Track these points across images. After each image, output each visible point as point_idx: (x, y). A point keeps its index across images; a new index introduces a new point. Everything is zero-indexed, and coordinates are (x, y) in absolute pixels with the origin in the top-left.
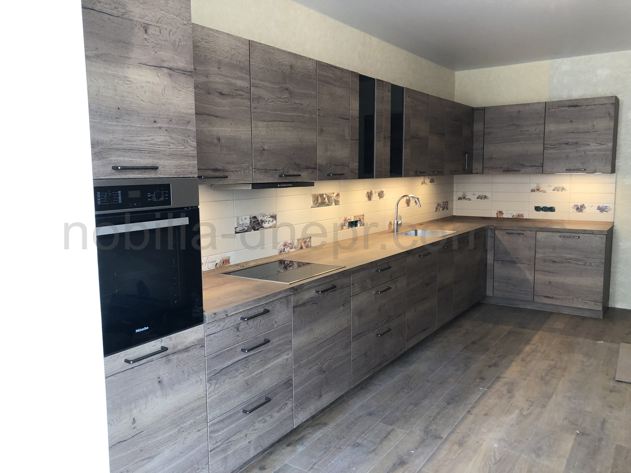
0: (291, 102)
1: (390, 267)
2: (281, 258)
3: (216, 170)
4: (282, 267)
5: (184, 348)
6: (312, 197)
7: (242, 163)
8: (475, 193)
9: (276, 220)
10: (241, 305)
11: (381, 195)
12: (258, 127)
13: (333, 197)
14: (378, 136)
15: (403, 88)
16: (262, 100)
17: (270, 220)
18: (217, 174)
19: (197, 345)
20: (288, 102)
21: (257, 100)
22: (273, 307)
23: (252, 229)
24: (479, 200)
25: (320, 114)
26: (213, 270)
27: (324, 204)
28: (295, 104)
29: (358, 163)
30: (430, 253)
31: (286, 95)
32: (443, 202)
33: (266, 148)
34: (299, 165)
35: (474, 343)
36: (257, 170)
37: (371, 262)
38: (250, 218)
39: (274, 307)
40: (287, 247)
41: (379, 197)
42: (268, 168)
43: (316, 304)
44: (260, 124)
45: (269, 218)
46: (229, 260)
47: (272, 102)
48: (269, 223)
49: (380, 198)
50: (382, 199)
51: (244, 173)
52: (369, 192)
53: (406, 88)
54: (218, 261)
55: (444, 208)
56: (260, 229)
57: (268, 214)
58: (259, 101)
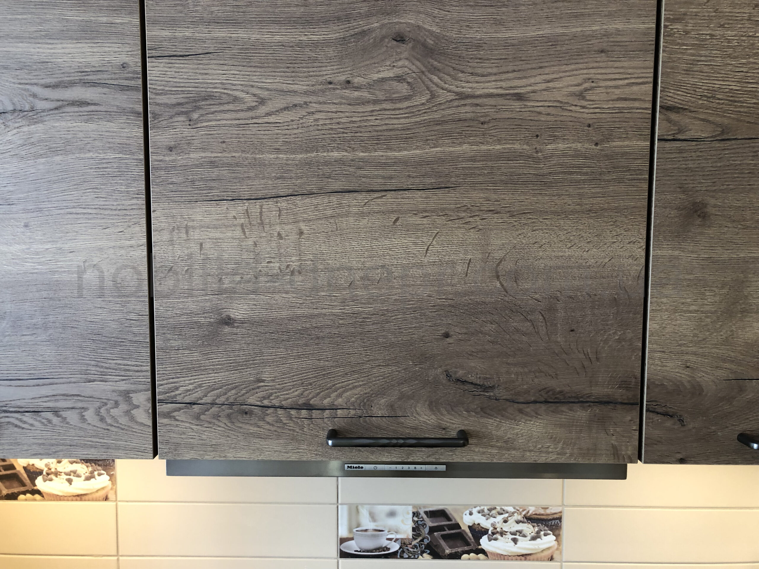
9: (558, 535)
17: (520, 532)
20: (407, 98)
23: (424, 552)
33: (239, 311)
34: (488, 388)
38: (415, 514)
44: (201, 213)
48: (515, 540)
56: (465, 556)
58: (195, 116)
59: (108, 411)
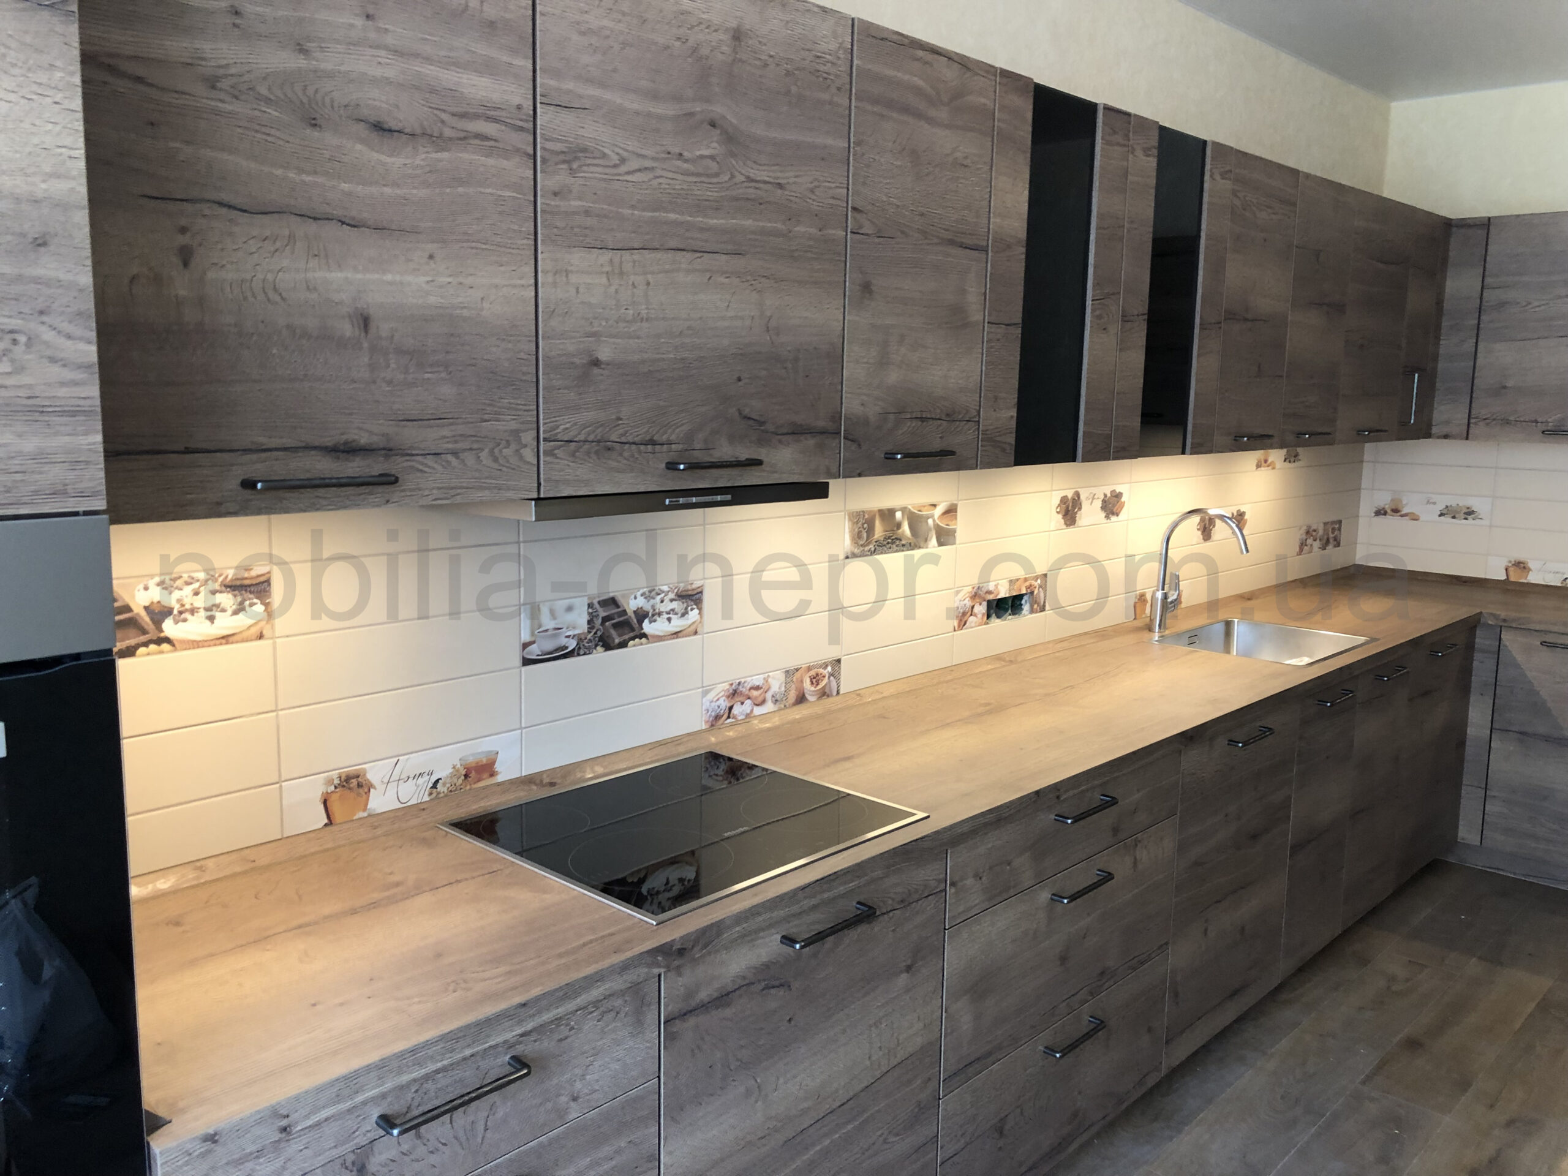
0: (732, 177)
1: (1114, 801)
3: (343, 452)
6: (850, 520)
7: (486, 417)
8: (1434, 498)
9: (700, 609)
11: (1114, 506)
12: (567, 272)
15: (1205, 142)
16: (589, 161)
17: (673, 610)
18: (355, 467)
20: (717, 175)
21: (564, 162)
23: (596, 645)
24: (1447, 520)
25: (861, 227)
27: (898, 542)
28: (753, 184)
29: (1015, 410)
30: (1270, 729)
31: (710, 146)
32: (1325, 524)
33: (604, 353)
34: (762, 423)
37: (1037, 793)
38: (590, 606)
40: (741, 699)
41: (1103, 514)
42: (614, 437)
44: (577, 258)
45: (672, 600)
46: (494, 762)
47: (639, 170)
48: (669, 620)
49: (1107, 517)
50: (1114, 518)
52: (1070, 496)
53: (1214, 143)
54: (443, 772)
55: (1328, 542)
56: (631, 643)
57: (665, 588)
58: (575, 166)
59: (501, 451)
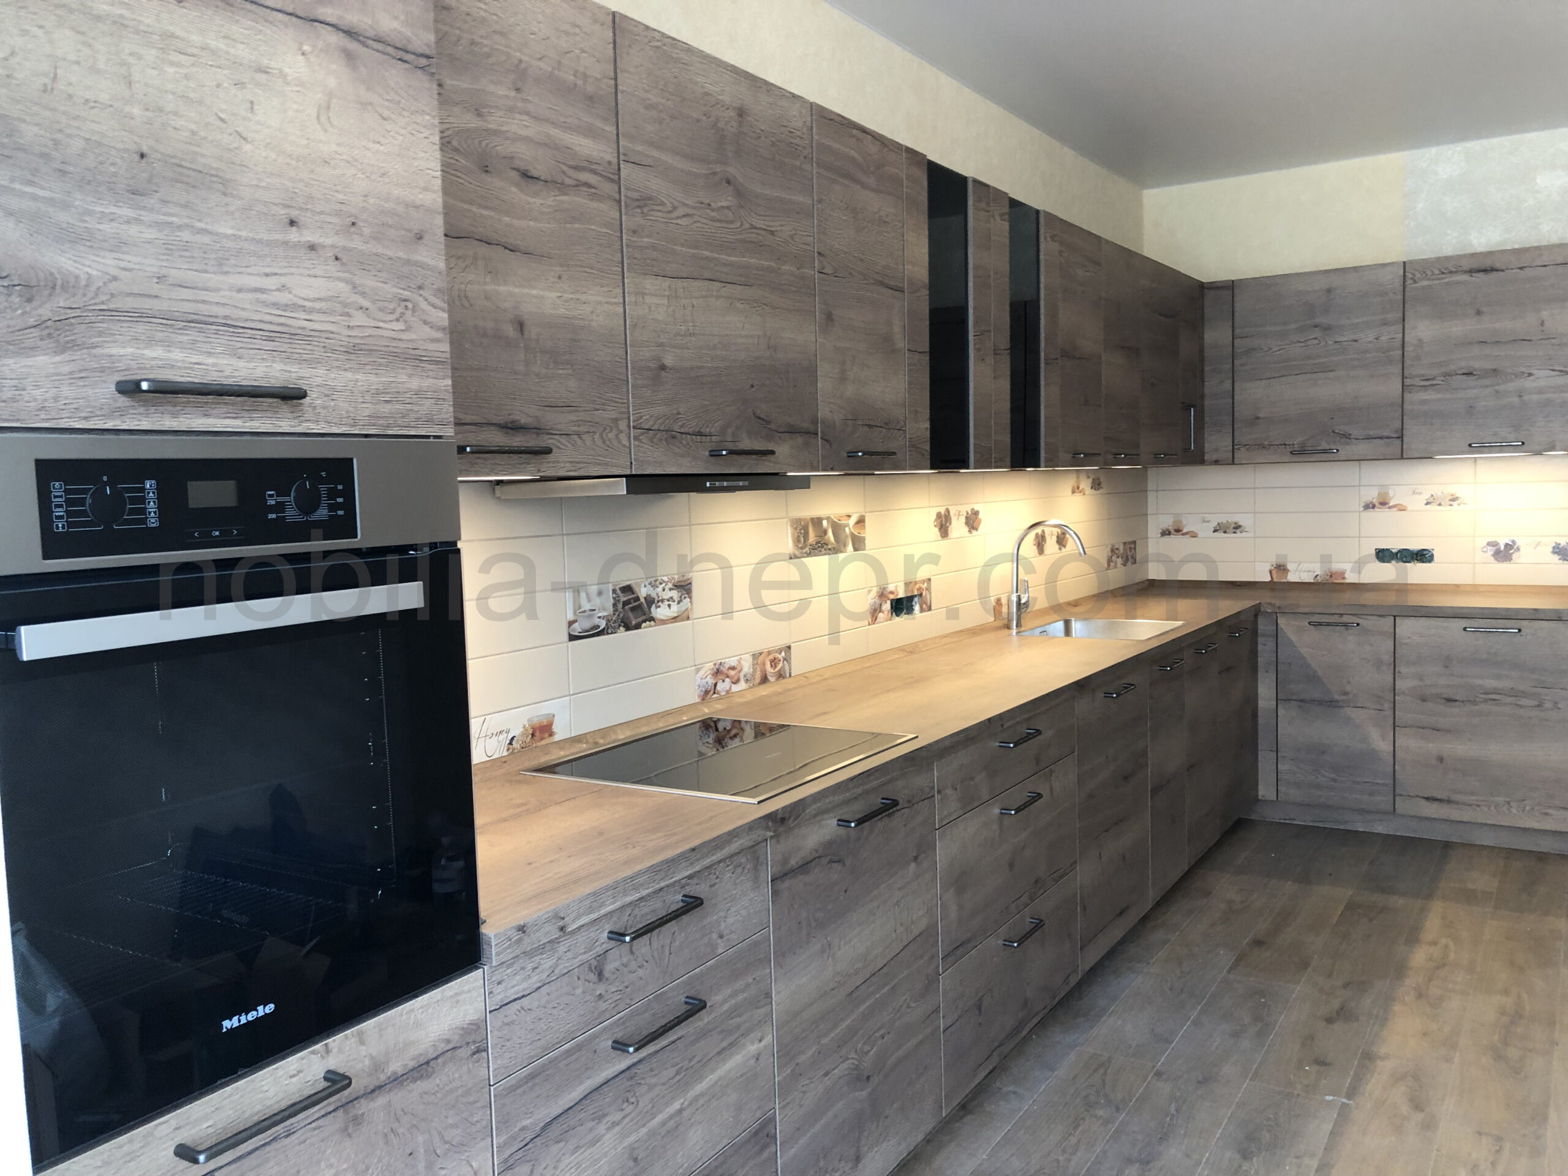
0: (742, 224)
1: (1039, 732)
2: (706, 711)
3: (511, 428)
4: (710, 740)
5: (412, 1064)
6: (792, 526)
7: (597, 407)
8: (1208, 517)
9: (690, 598)
10: (607, 889)
11: (974, 522)
12: (644, 294)
13: (848, 525)
14: (977, 346)
15: (1038, 212)
16: (654, 208)
17: (672, 598)
18: (517, 441)
19: (461, 1047)
20: (732, 222)
21: (639, 207)
22: (711, 886)
23: (620, 626)
24: (1220, 534)
25: (823, 269)
26: (501, 761)
27: (825, 547)
28: (755, 231)
29: (929, 423)
30: (1132, 685)
31: (726, 200)
32: (1125, 544)
33: (669, 361)
34: (768, 422)
35: (1258, 943)
36: (642, 434)
37: (989, 720)
38: (614, 591)
39: (715, 884)
40: (722, 677)
41: (967, 529)
42: (676, 428)
43: (839, 861)
44: (650, 284)
45: (670, 589)
46: (551, 724)
47: (684, 216)
48: (669, 606)
49: (970, 532)
50: (974, 532)
51: (604, 442)
52: (943, 512)
53: (1045, 212)
54: (517, 731)
55: (1127, 560)
56: (644, 625)
57: (665, 579)
